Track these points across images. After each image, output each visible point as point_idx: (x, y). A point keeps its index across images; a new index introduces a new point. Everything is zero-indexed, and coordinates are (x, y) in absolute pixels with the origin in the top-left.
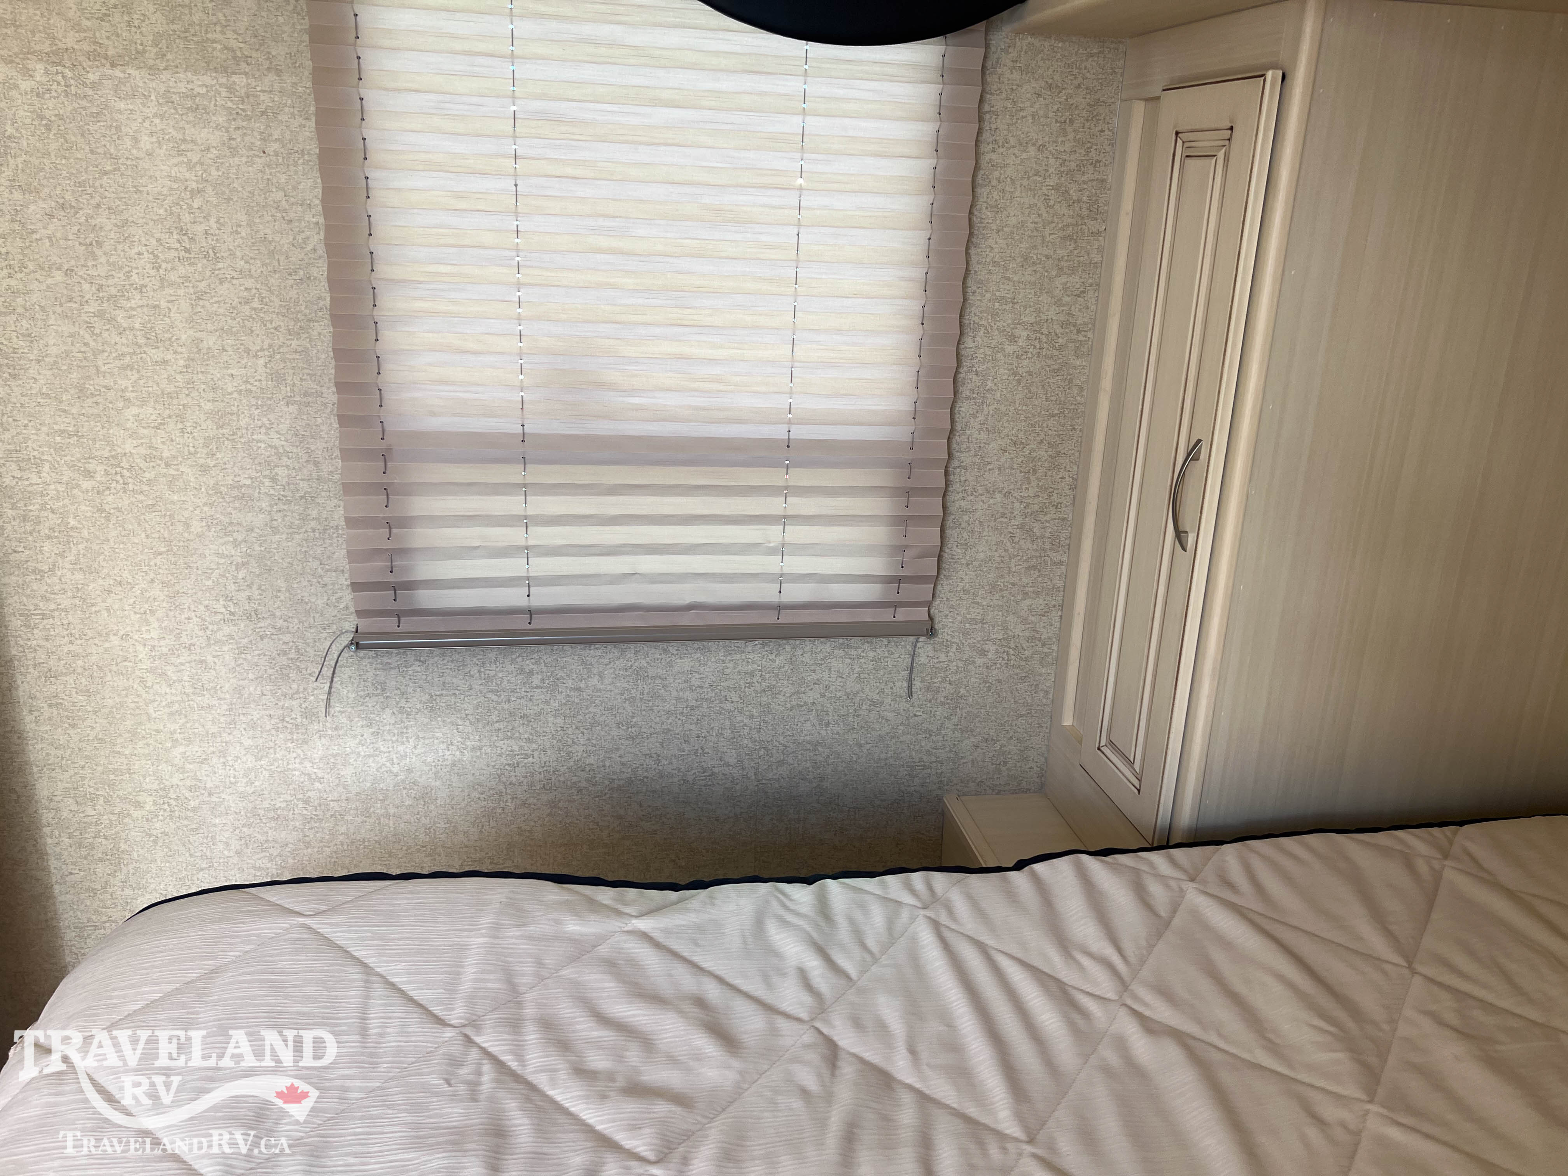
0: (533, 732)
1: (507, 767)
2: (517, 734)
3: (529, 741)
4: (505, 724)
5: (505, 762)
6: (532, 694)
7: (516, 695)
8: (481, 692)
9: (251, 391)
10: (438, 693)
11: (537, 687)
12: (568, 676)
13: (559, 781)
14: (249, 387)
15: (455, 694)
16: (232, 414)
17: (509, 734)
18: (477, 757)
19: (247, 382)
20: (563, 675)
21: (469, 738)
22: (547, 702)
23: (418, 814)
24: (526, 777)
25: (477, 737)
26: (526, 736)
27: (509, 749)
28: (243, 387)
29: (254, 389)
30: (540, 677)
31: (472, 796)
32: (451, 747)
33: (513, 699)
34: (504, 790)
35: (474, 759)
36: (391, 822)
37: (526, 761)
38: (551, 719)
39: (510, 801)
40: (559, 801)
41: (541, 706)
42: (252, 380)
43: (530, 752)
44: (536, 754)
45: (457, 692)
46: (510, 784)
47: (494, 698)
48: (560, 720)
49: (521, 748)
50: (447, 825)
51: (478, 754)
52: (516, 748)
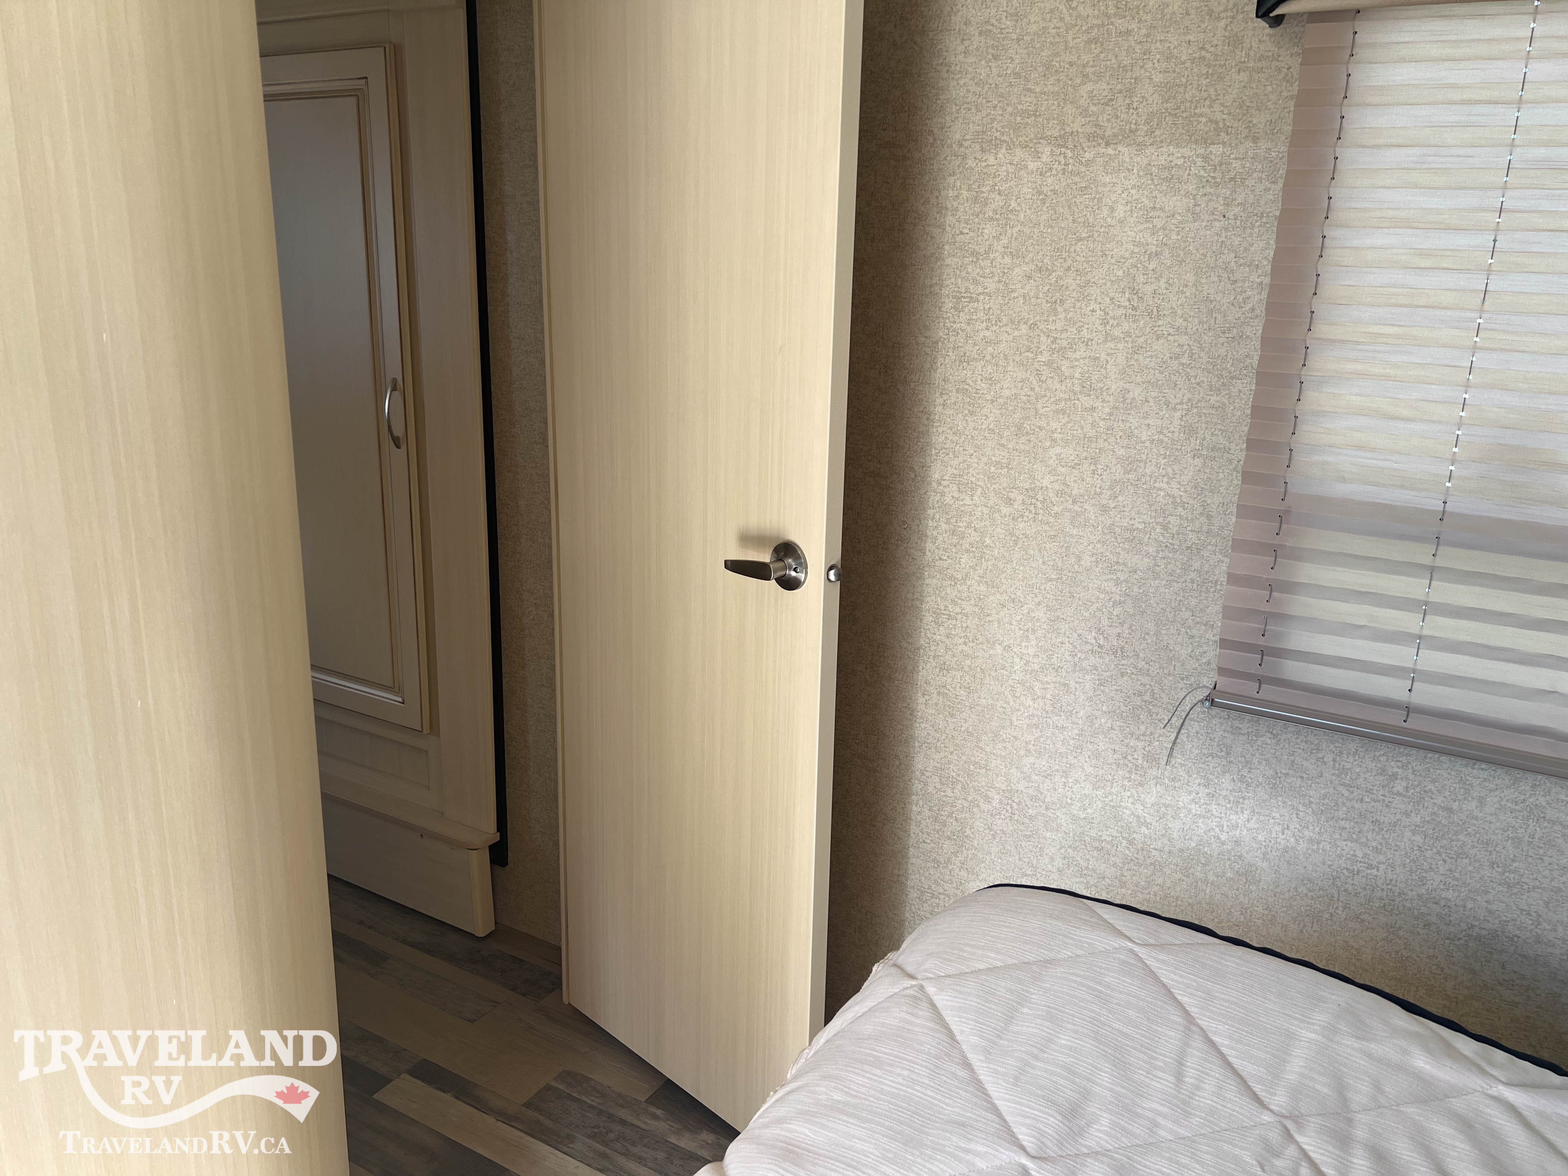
0: (1384, 842)
1: (1345, 871)
2: (1364, 840)
3: (1376, 850)
4: (1352, 824)
5: (1344, 865)
6: (1391, 800)
7: (1371, 796)
8: (1331, 782)
9: (1162, 441)
10: (1284, 771)
11: (1399, 794)
12: (1439, 792)
13: (1404, 906)
14: (1161, 437)
15: (1302, 777)
16: (1140, 461)
17: (1354, 836)
18: (1313, 850)
19: (1161, 432)
20: (1433, 788)
21: (1308, 828)
22: (1407, 814)
23: (1237, 890)
24: (1365, 889)
25: (1317, 830)
26: (1374, 844)
27: (1352, 853)
28: (1156, 437)
29: (1166, 439)
30: (1404, 784)
31: (1300, 890)
32: (1286, 832)
33: (1367, 800)
34: (1336, 895)
35: (1309, 852)
36: (1208, 889)
37: (1369, 871)
38: (1408, 834)
39: (1341, 909)
40: (1400, 928)
41: (1398, 816)
42: (1165, 431)
43: (1375, 863)
44: (1382, 867)
45: (1305, 776)
46: (1345, 890)
47: (1346, 794)
48: (1418, 839)
49: (1365, 855)
50: (1266, 912)
51: (1315, 847)
52: (1359, 854)
